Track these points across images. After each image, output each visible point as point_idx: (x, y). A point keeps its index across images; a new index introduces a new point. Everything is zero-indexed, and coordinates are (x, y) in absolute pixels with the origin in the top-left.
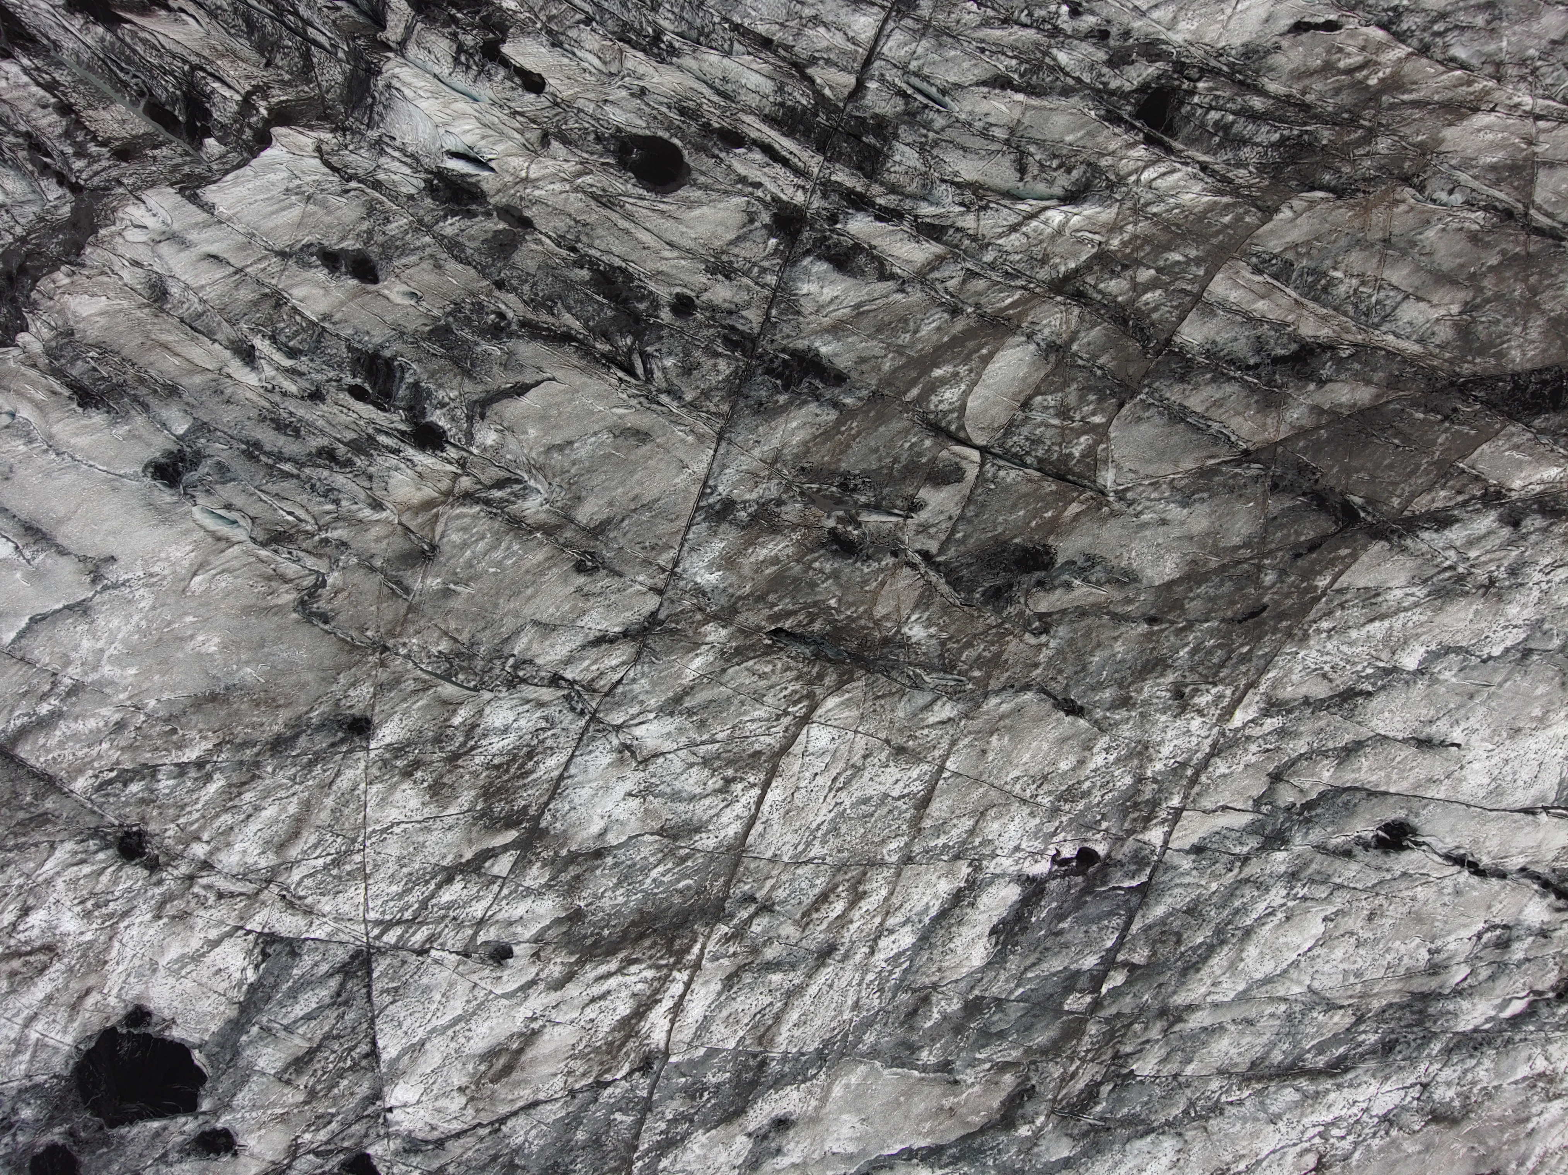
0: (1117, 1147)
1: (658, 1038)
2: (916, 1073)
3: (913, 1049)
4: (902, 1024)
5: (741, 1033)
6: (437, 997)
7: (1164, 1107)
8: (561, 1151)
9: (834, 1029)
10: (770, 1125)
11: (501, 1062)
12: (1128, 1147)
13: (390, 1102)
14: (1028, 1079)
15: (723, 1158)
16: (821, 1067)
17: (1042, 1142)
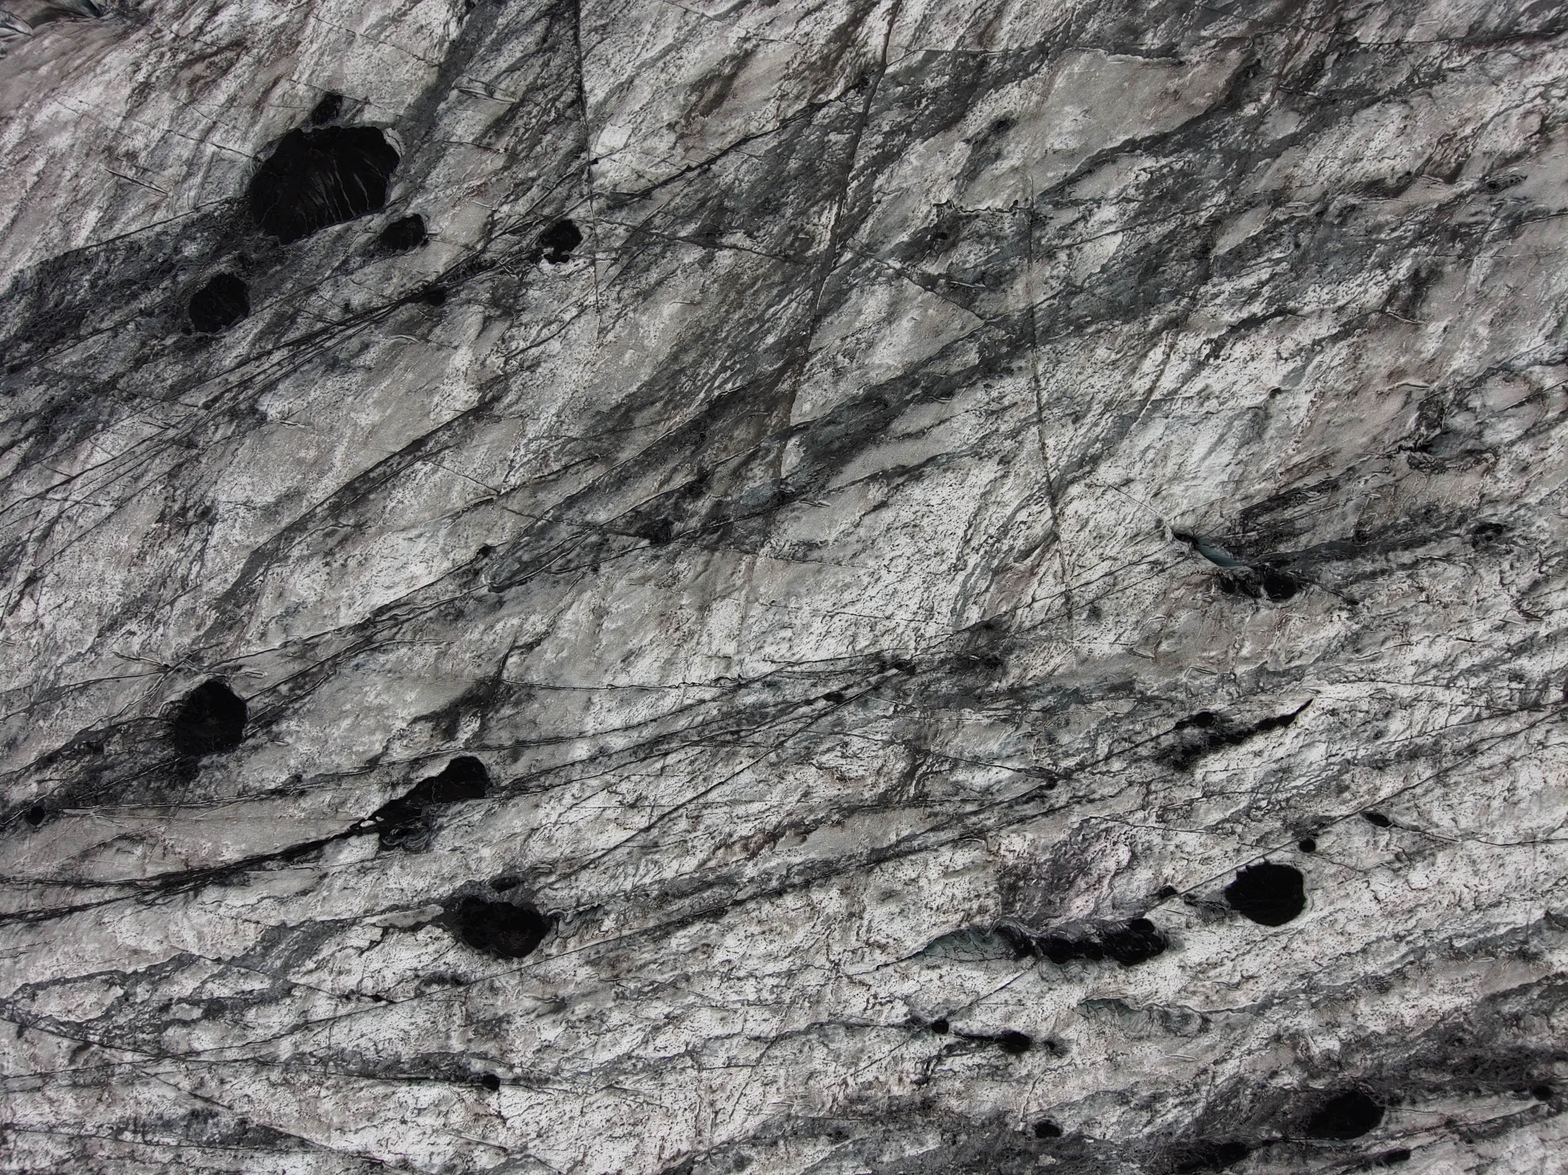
0: (1343, 119)
1: (876, 42)
2: (1140, 58)
3: (1137, 33)
4: (1125, 9)
5: (961, 32)
6: (648, 28)
7: (1388, 74)
8: (772, 185)
9: (1056, 20)
10: (989, 128)
11: (714, 89)
12: (1355, 117)
13: (597, 149)
14: (1254, 54)
15: (940, 168)
16: (1042, 61)
17: (1269, 119)
